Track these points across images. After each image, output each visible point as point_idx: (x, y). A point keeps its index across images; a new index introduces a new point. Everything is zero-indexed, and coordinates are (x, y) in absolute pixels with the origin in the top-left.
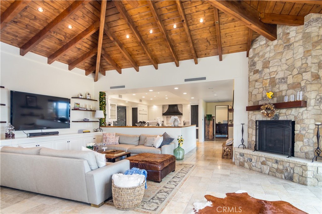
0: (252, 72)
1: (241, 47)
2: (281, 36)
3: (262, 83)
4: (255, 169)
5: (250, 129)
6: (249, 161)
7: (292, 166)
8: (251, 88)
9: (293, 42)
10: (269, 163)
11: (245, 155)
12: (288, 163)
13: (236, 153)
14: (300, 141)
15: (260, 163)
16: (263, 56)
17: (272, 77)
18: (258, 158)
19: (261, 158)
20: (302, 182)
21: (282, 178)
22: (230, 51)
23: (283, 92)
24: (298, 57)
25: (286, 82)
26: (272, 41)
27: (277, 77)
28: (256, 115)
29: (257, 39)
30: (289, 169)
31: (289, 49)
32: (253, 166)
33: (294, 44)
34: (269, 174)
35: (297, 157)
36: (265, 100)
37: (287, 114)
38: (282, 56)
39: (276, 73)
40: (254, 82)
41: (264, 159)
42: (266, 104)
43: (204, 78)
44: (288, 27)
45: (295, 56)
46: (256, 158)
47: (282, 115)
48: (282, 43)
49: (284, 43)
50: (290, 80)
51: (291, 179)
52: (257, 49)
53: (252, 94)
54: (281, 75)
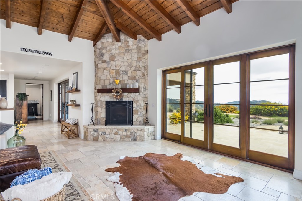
0: (100, 60)
1: (90, 36)
2: (123, 41)
3: (110, 71)
4: (109, 140)
5: (100, 108)
6: (103, 135)
7: (136, 131)
8: (100, 74)
9: (131, 48)
10: (120, 133)
11: (99, 130)
12: (134, 130)
13: (90, 130)
14: (136, 114)
15: (113, 134)
16: (110, 50)
17: (117, 68)
18: (111, 130)
19: (113, 130)
20: (142, 140)
21: (129, 141)
22: (80, 35)
23: (125, 81)
24: (134, 60)
25: (127, 74)
26: (117, 42)
27: (121, 69)
28: (104, 96)
29: (105, 35)
30: (134, 134)
31: (128, 52)
32: (107, 138)
33: (132, 50)
34: (120, 141)
35: (135, 125)
36: (112, 85)
37: (128, 97)
38: (124, 56)
39: (120, 67)
40: (102, 70)
41: (116, 130)
42: (116, 89)
43: (51, 54)
44: (128, 37)
45: (132, 58)
46: (109, 131)
47: (125, 97)
48: (124, 47)
49: (126, 47)
50: (130, 74)
51: (135, 140)
52: (104, 43)
53: (101, 79)
54: (123, 69)
